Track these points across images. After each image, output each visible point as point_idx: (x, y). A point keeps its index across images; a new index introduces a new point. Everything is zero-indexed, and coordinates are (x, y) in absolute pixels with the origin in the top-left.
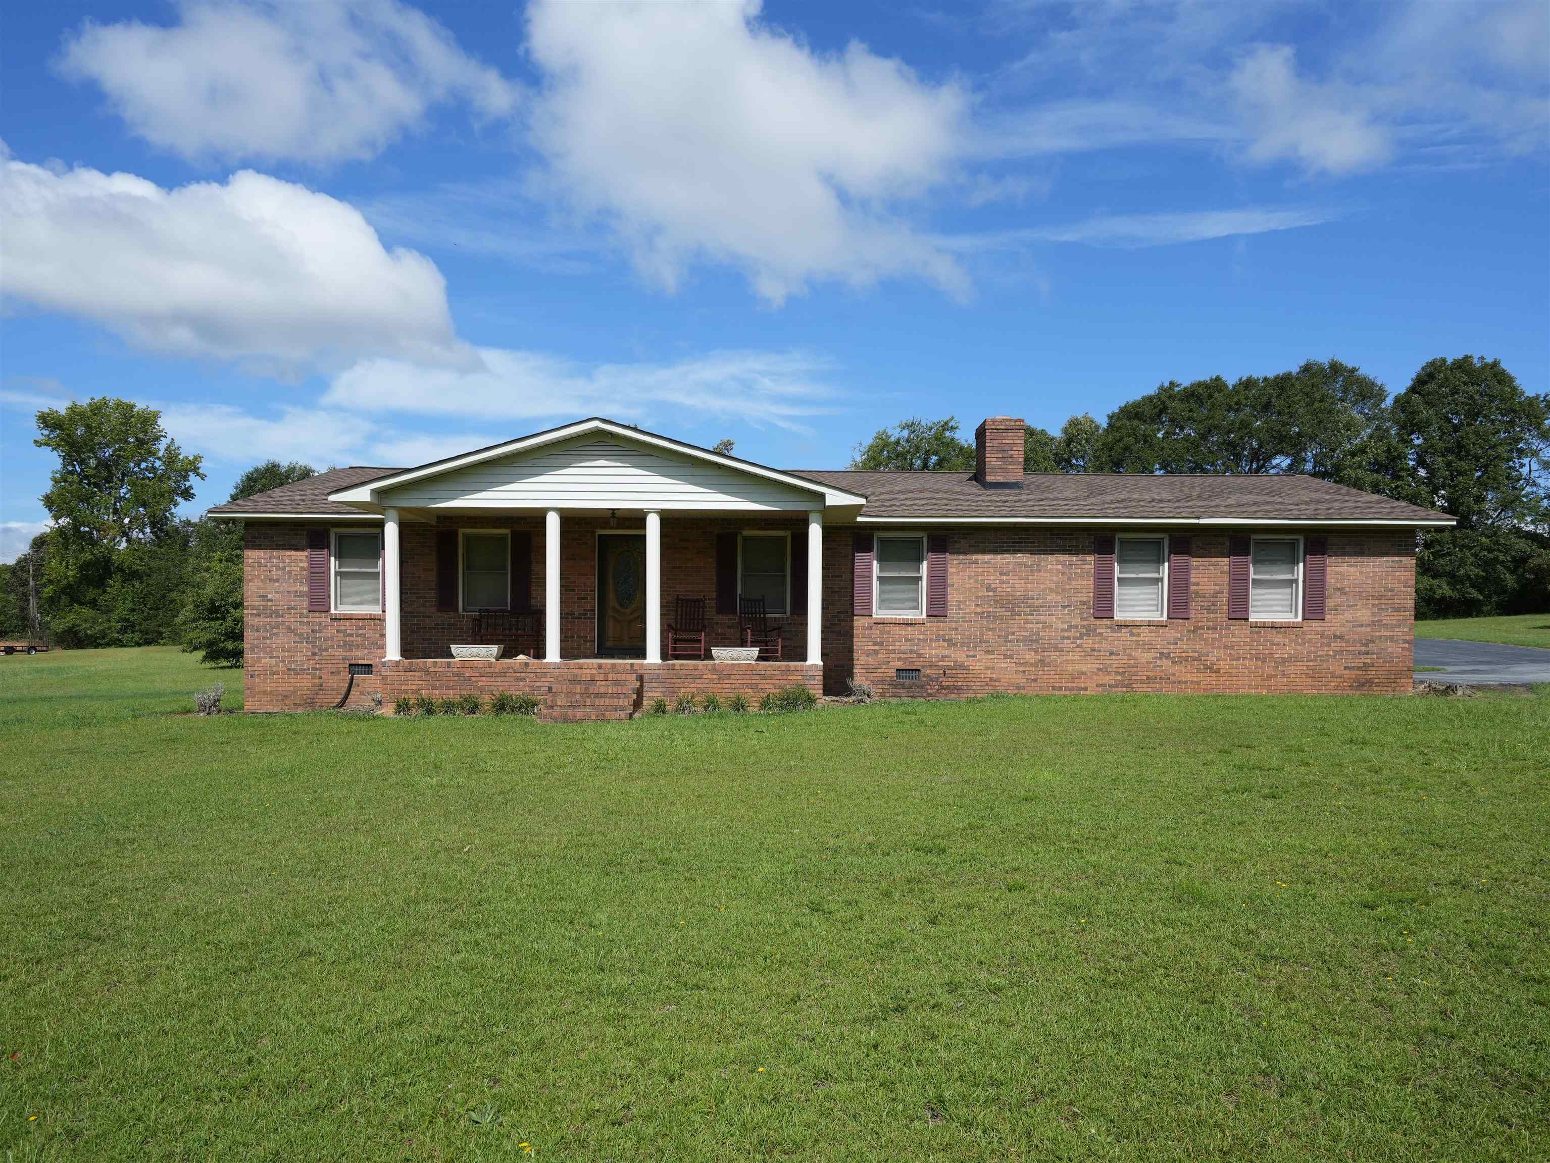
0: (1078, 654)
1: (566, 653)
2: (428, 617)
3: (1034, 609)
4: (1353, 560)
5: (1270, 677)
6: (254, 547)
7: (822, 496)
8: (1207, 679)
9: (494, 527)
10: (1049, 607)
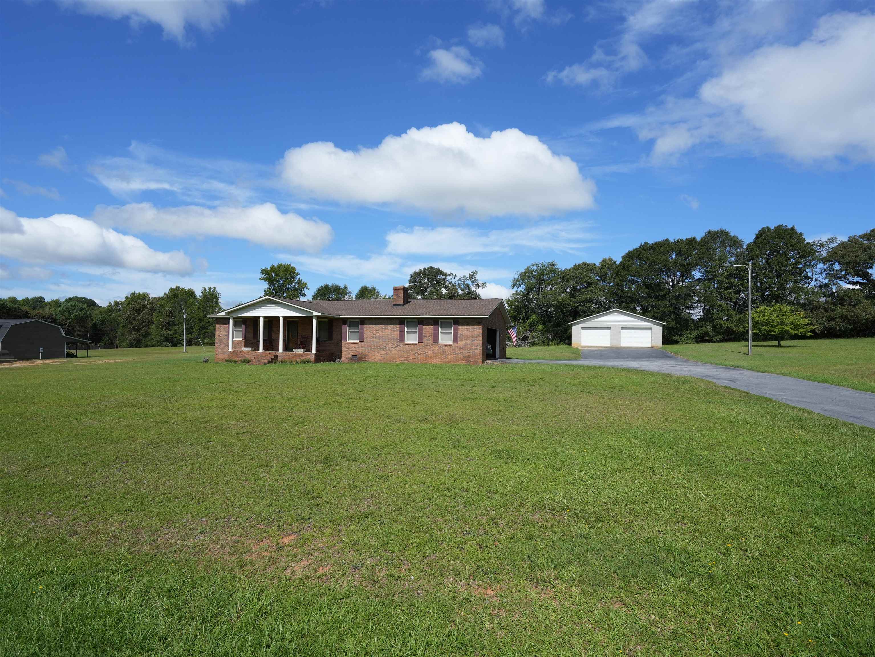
0: (395, 352)
1: (265, 349)
3: (384, 340)
4: (466, 326)
5: (444, 359)
6: (218, 324)
7: (312, 313)
8: (428, 359)
10: (388, 339)
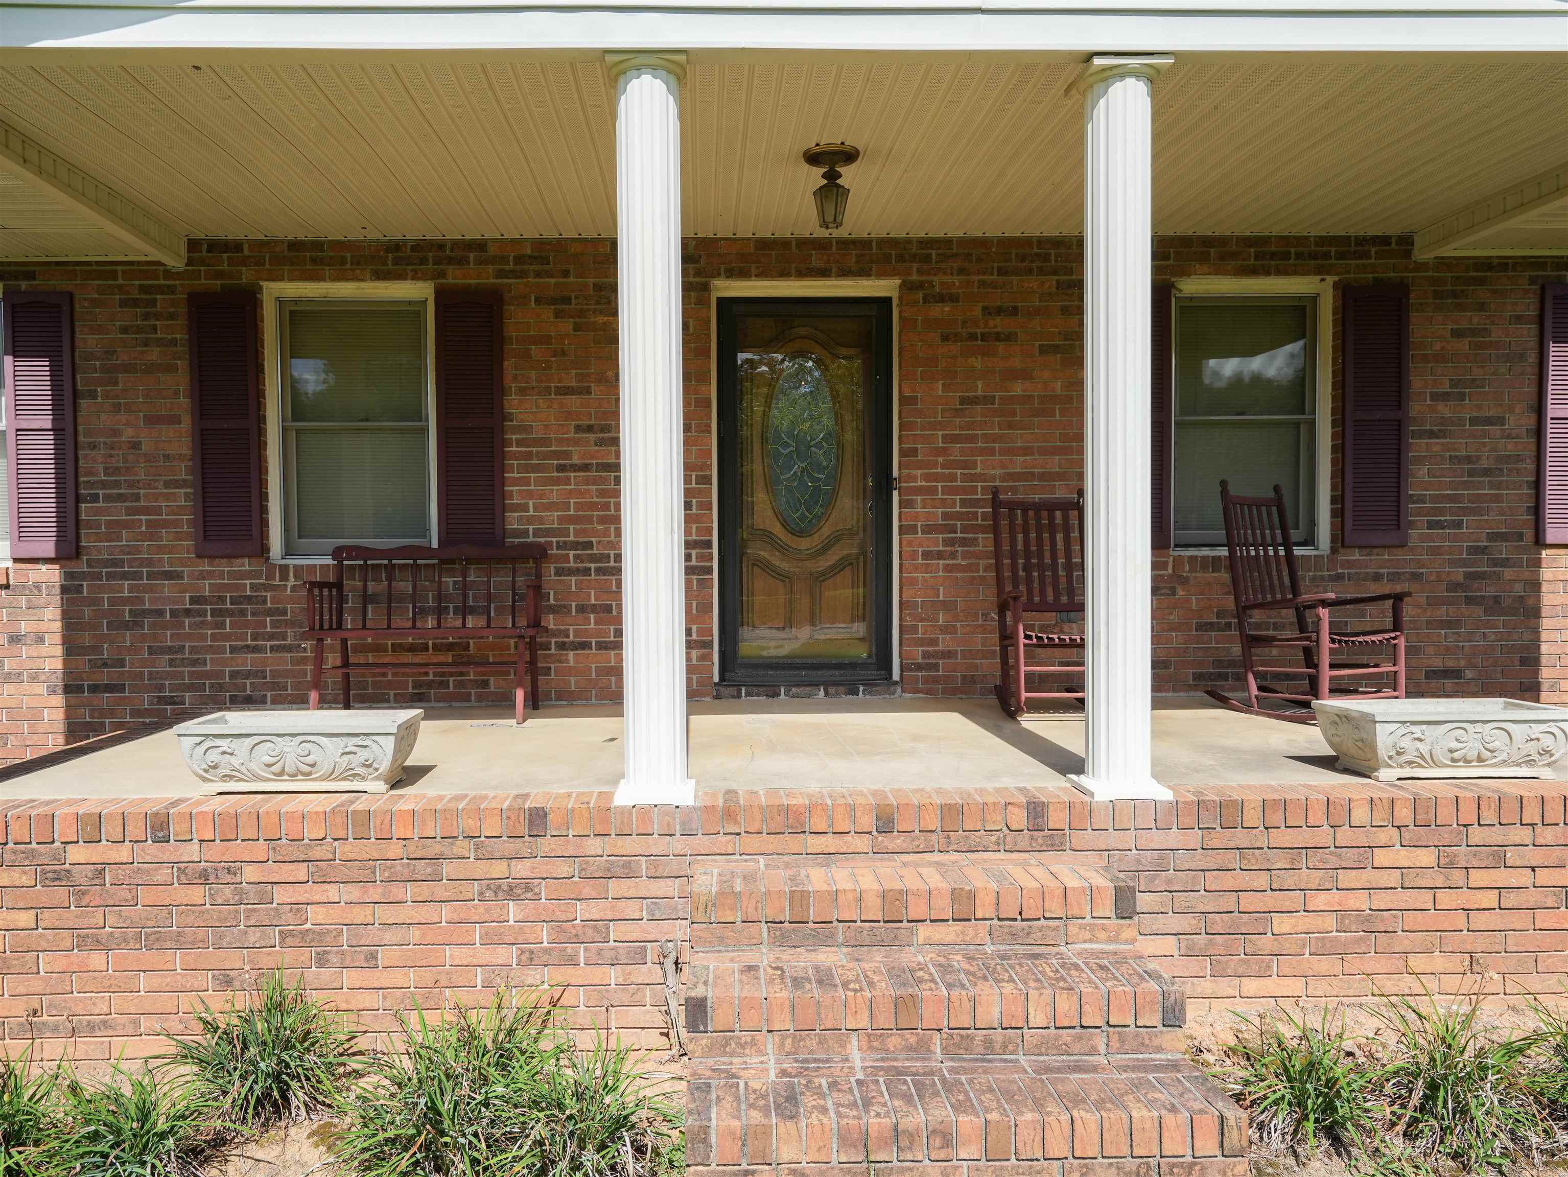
2: (169, 575)
9: (379, 276)
